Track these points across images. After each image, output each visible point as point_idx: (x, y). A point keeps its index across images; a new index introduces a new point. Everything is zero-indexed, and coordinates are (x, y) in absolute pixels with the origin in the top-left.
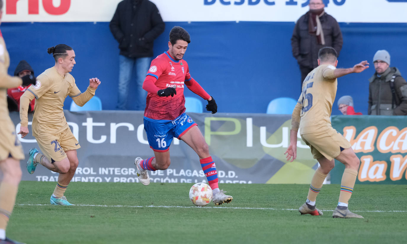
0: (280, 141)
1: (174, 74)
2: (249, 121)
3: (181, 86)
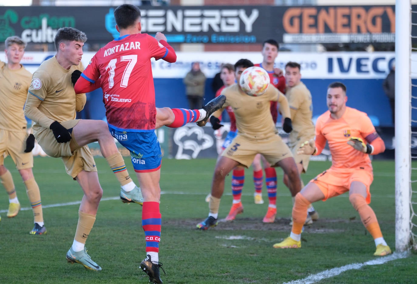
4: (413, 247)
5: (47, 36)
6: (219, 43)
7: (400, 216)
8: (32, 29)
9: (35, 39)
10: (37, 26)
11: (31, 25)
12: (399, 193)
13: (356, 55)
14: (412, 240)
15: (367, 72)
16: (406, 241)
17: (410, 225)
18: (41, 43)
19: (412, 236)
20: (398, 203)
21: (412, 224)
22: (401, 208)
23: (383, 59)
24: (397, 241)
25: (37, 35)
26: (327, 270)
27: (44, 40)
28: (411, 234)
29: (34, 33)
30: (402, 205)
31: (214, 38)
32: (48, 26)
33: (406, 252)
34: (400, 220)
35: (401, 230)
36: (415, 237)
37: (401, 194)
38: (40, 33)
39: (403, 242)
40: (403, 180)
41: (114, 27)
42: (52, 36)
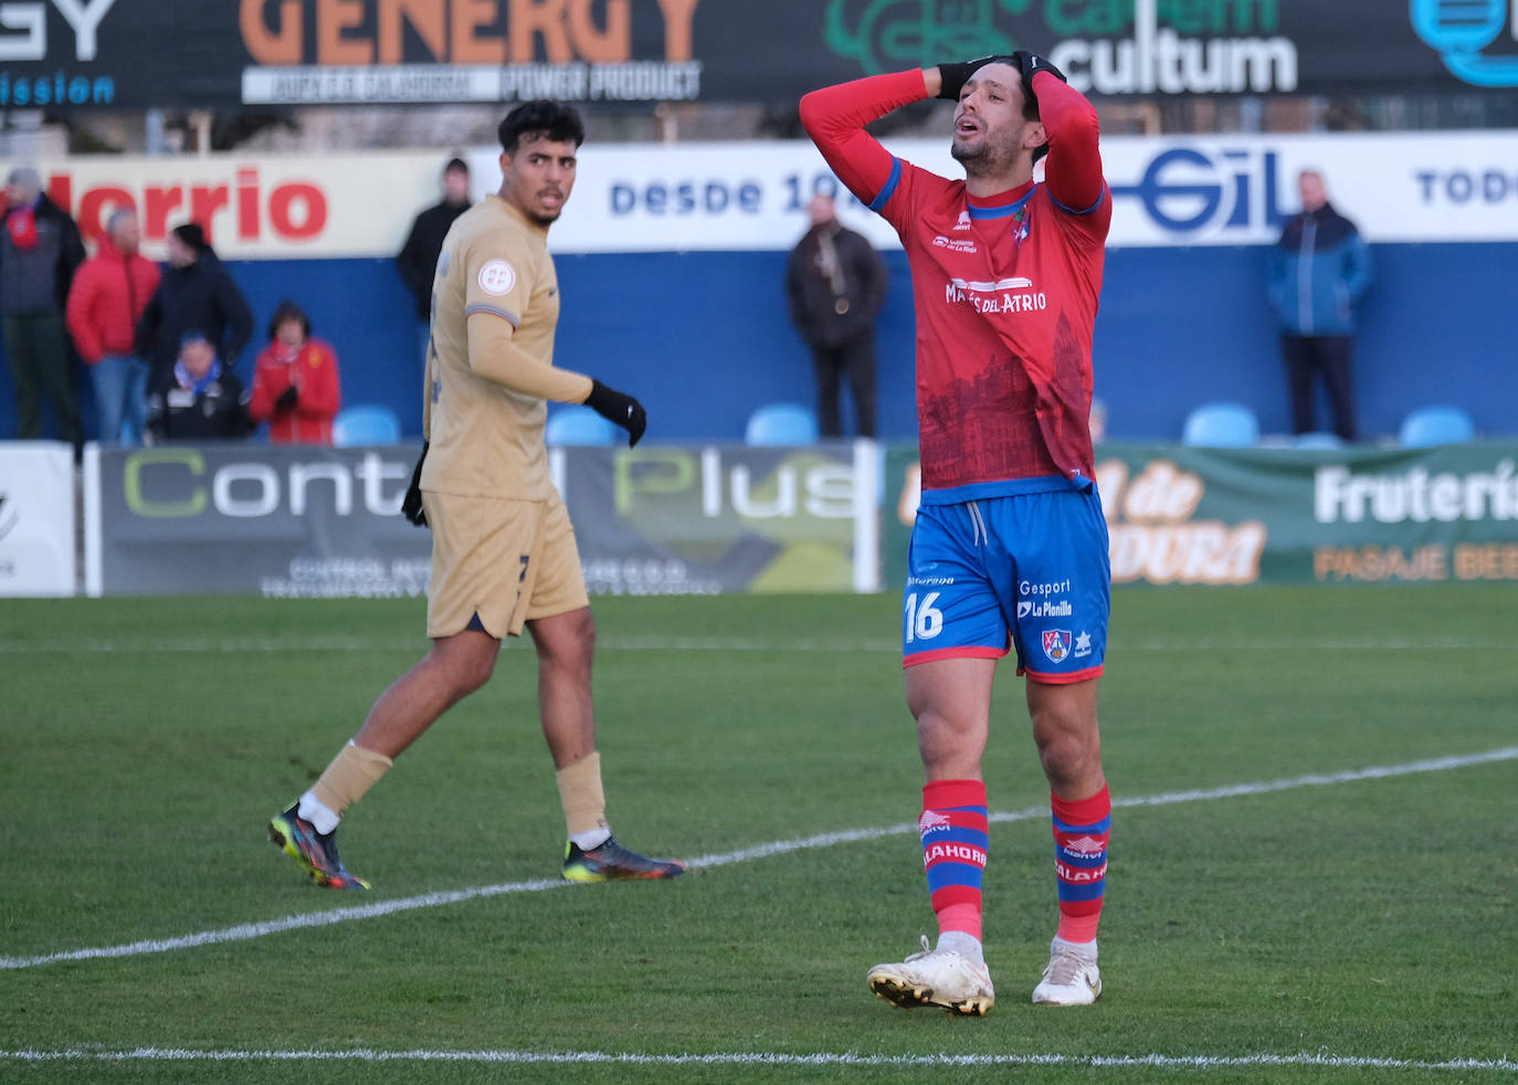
0: (774, 495)
1: (968, 247)
2: (711, 462)
3: (1001, 302)
5: (1156, 64)
8: (1089, 38)
9: (1106, 81)
10: (1115, 24)
11: (1090, 19)
18: (1133, 97)
25: (1115, 65)
27: (1147, 84)
29: (1102, 53)
32: (1162, 23)
38: (1126, 52)
41: (1444, 23)
42: (1179, 65)
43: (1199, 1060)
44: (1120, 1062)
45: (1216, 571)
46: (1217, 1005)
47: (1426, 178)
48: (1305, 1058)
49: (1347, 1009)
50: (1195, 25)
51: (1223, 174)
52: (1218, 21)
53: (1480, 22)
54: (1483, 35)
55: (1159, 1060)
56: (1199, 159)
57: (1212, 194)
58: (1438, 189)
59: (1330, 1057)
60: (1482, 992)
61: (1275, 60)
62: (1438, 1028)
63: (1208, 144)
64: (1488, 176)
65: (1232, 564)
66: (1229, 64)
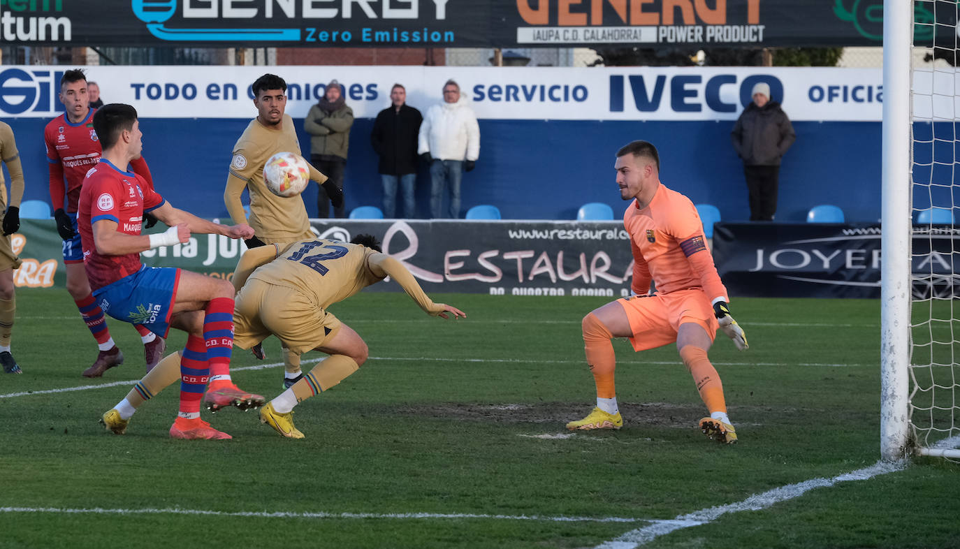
4: (914, 451)
6: (374, 44)
7: (889, 392)
12: (888, 347)
13: (671, 72)
14: (913, 437)
15: (697, 108)
16: (901, 440)
17: (909, 409)
19: (912, 431)
20: (887, 367)
21: (912, 407)
22: (892, 375)
23: (731, 79)
24: (884, 440)
26: (778, 489)
28: (910, 427)
30: (894, 372)
31: (365, 34)
33: (901, 460)
34: (890, 400)
35: (892, 419)
36: (918, 432)
37: (892, 349)
39: (896, 442)
40: (896, 322)
41: (146, 9)
42: (14, 28)
43: (120, 511)
44: (81, 511)
45: (34, 282)
46: (119, 486)
47: (137, 87)
48: (170, 510)
49: (182, 488)
50: (23, 8)
51: (35, 83)
52: (33, 8)
53: (168, 9)
54: (166, 16)
55: (101, 510)
56: (25, 77)
57: (30, 93)
58: (143, 91)
59: (182, 510)
60: (244, 482)
61: (62, 26)
62: (228, 497)
63: (28, 69)
64: (168, 86)
65: (42, 278)
66: (38, 28)
